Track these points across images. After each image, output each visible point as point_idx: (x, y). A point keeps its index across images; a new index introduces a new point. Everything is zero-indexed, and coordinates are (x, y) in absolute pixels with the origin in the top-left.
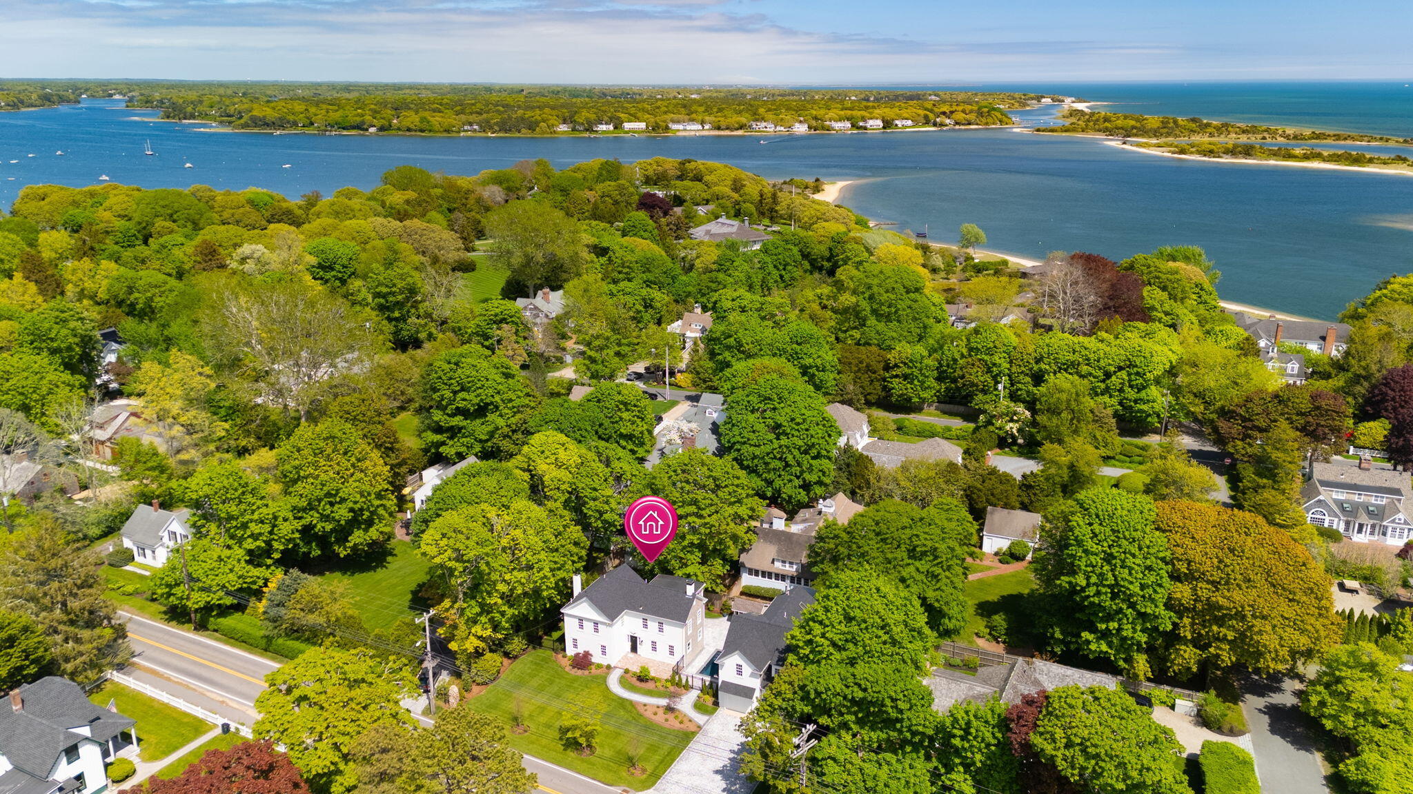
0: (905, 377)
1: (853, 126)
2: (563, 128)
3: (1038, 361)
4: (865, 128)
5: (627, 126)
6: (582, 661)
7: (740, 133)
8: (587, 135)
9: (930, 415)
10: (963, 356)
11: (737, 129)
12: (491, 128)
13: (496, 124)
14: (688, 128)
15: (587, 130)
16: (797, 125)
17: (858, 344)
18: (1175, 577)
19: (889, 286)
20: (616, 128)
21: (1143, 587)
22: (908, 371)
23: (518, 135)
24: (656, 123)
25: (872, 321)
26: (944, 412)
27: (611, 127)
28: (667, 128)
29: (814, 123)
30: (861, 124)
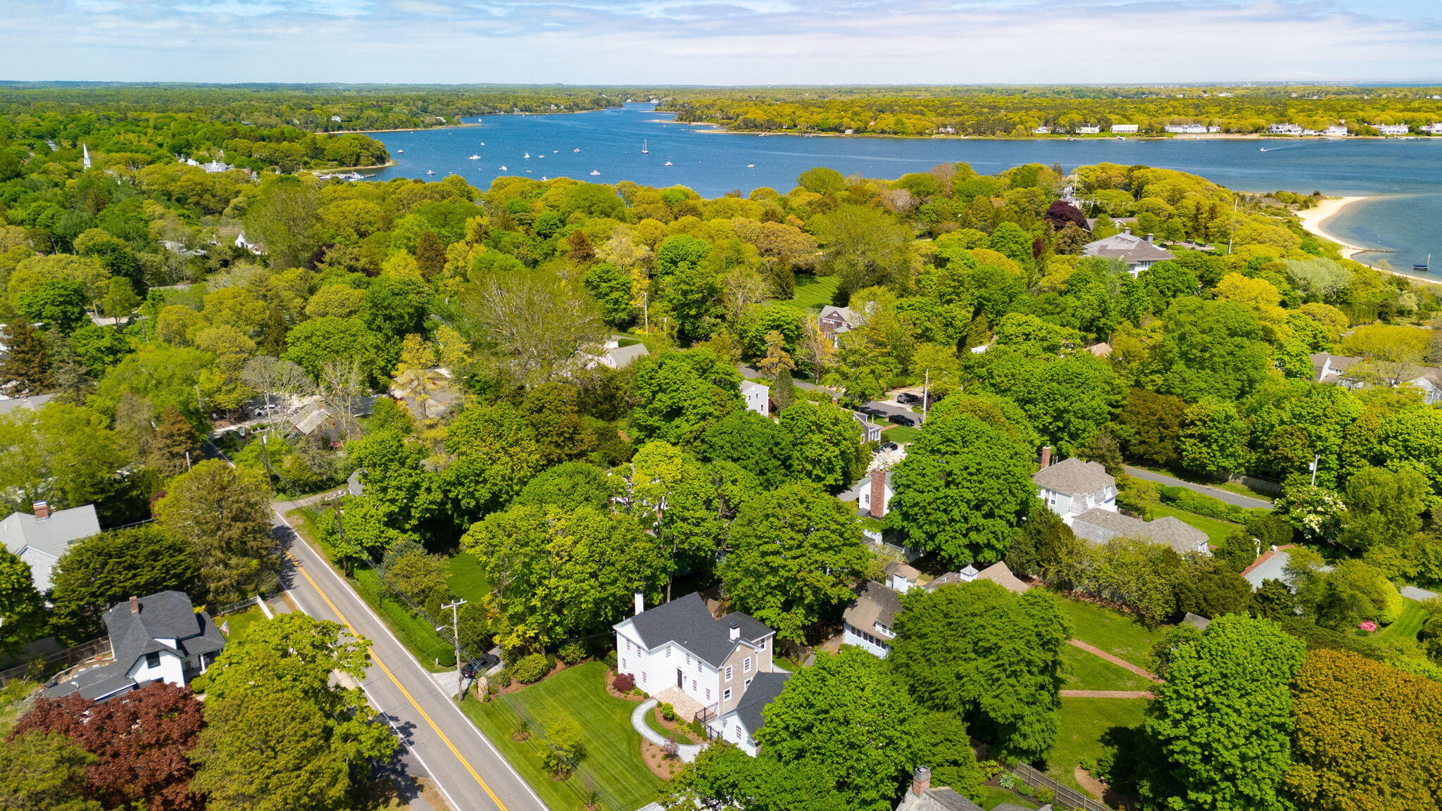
0: (1203, 438)
1: (1411, 130)
2: (1043, 130)
3: (1384, 439)
4: (1428, 134)
5: (1116, 128)
6: (626, 683)
7: (1254, 136)
8: (1066, 138)
9: (1231, 489)
10: (1282, 422)
11: (1251, 132)
12: (965, 130)
13: (971, 126)
14: (1189, 130)
15: (1068, 133)
16: (1332, 128)
17: (1158, 391)
18: (1300, 757)
19: (1205, 326)
20: (1102, 130)
21: (1243, 758)
22: (1205, 431)
23: (991, 137)
24: (1150, 125)
25: (1180, 366)
26: (1254, 489)
27: (1097, 130)
28: (1163, 131)
29: (1356, 127)
30: (1424, 128)
